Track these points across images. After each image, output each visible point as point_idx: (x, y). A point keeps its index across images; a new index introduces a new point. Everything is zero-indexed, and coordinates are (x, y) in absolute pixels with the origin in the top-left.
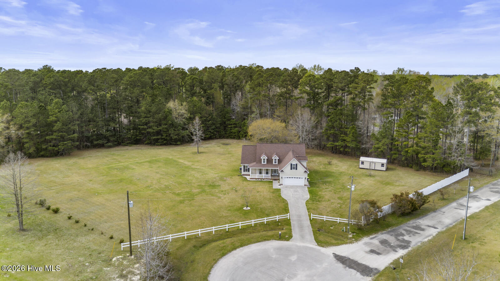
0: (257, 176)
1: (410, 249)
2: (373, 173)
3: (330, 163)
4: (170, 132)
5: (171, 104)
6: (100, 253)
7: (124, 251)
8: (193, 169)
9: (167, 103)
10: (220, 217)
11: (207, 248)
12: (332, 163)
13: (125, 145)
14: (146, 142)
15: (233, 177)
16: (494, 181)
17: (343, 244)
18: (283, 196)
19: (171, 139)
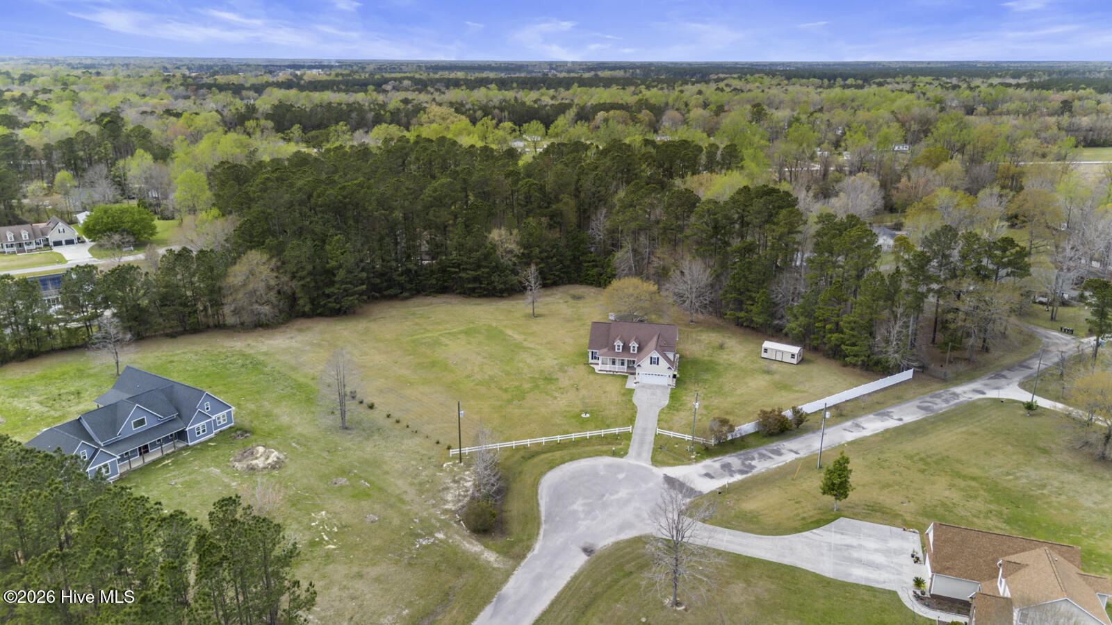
0: (609, 367)
1: (750, 475)
2: (775, 366)
3: (721, 347)
4: (493, 278)
5: (496, 235)
6: (430, 458)
7: (454, 458)
8: (526, 349)
9: (490, 233)
10: (553, 425)
11: (535, 460)
12: (726, 345)
13: (427, 295)
14: (458, 291)
15: (577, 367)
16: (938, 389)
17: (679, 465)
18: (635, 400)
19: (494, 288)
